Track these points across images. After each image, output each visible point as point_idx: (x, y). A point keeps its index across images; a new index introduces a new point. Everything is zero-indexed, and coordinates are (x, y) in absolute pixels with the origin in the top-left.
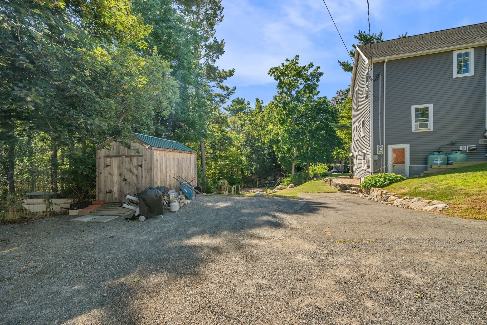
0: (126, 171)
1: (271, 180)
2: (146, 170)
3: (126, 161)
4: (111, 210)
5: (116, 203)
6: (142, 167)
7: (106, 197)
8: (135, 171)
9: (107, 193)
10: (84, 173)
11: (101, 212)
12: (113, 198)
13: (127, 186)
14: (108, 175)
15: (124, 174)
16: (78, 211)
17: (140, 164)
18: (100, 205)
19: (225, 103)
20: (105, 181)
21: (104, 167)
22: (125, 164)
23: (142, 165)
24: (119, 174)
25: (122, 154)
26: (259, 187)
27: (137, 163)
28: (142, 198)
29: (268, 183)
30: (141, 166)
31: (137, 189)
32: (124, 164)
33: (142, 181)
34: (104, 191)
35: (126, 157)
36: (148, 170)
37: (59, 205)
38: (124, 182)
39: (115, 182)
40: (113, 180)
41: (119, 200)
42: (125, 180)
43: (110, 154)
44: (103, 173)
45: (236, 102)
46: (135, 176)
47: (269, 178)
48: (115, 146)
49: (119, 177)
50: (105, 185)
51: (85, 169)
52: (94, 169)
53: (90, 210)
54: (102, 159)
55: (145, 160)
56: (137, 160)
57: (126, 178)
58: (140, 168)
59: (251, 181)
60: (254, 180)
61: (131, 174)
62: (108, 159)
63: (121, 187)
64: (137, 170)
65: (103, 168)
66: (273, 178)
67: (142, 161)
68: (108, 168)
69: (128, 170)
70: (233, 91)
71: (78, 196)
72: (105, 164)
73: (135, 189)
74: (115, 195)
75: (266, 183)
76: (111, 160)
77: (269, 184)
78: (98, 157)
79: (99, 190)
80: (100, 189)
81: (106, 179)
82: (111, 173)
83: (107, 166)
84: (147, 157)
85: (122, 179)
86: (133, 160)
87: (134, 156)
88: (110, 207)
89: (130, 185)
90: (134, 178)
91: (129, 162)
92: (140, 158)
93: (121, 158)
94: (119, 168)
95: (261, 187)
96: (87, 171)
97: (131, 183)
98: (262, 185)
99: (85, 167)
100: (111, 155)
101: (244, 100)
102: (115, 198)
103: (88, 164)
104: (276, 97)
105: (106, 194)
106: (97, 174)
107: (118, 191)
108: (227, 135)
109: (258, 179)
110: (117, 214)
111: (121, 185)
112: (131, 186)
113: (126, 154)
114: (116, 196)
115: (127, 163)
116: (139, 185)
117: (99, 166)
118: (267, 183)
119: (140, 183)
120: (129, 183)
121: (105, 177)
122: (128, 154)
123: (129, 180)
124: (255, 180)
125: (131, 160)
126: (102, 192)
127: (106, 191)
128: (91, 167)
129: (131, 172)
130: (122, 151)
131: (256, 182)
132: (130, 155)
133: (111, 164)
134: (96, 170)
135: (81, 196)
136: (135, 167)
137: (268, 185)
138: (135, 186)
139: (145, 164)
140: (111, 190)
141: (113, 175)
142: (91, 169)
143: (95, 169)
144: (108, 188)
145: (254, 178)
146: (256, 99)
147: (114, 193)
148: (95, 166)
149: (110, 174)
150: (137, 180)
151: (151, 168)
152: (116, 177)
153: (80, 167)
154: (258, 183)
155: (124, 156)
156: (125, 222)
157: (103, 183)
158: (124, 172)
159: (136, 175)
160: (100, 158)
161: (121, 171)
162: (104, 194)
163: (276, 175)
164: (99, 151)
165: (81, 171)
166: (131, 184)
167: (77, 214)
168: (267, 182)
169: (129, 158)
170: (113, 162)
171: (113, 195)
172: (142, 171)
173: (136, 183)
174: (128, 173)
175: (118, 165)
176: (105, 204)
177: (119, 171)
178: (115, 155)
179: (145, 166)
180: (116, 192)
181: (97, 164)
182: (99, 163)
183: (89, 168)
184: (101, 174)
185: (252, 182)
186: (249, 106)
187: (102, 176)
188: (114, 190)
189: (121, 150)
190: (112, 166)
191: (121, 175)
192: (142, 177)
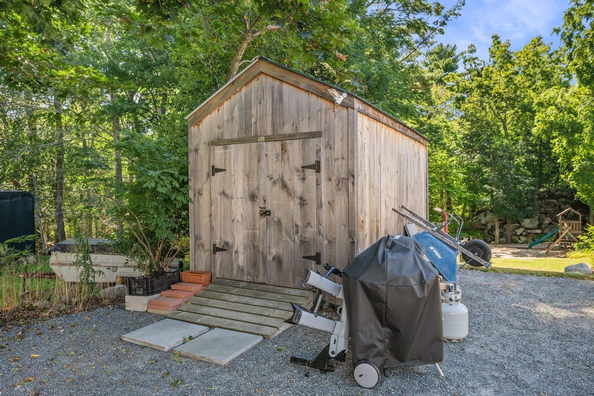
0: (269, 183)
1: (531, 226)
2: (334, 179)
3: (269, 153)
4: (233, 306)
5: (242, 284)
6: (318, 171)
7: (213, 262)
8: (297, 186)
9: (216, 249)
10: (159, 189)
11: (205, 310)
12: (232, 265)
13: (273, 231)
14: (219, 197)
15: (262, 193)
16: (145, 299)
17: (313, 162)
18: (200, 286)
19: (432, 44)
20: (211, 216)
21: (208, 176)
22: (267, 162)
23: (318, 163)
24: (247, 195)
25: (256, 132)
26: (500, 243)
27: (304, 158)
28: (363, 285)
29: (524, 233)
30: (317, 167)
31: (303, 242)
32: (263, 163)
33: (318, 217)
34: (208, 246)
35: (268, 139)
36: (339, 181)
37: (115, 268)
38: (264, 220)
39: (239, 218)
40: (232, 213)
41: (249, 274)
42: (265, 213)
43: (223, 134)
44: (205, 193)
45: (436, 53)
46: (297, 201)
47: (527, 222)
48: (236, 108)
49: (249, 203)
50: (212, 228)
51: (162, 180)
52: (183, 180)
53: (176, 302)
54: (203, 150)
55: (329, 146)
56: (303, 149)
57: (268, 208)
58: (311, 174)
59: (479, 227)
60: (485, 225)
61: (283, 195)
62: (219, 151)
63: (254, 235)
64: (303, 179)
65: (205, 178)
66: (537, 222)
67: (318, 151)
68: (218, 175)
69: (274, 183)
70: (456, 12)
71: (148, 254)
72: (209, 164)
73: (297, 241)
74: (237, 259)
75: (518, 234)
76: (225, 153)
77: (525, 236)
78: (192, 146)
79: (195, 242)
80: (197, 238)
81: (213, 208)
82: (227, 192)
83: (215, 170)
84: (338, 135)
85: (258, 210)
86: (289, 147)
87: (292, 137)
88: (226, 296)
89: (280, 231)
90: (294, 206)
91: (277, 155)
92: (313, 142)
93: (254, 145)
94: (248, 176)
95: (506, 243)
96: (168, 186)
97: (284, 222)
98: (509, 238)
99: (163, 173)
100: (227, 137)
101: (454, 49)
102: (239, 267)
103: (169, 166)
104: (573, 12)
105: (214, 253)
106: (191, 194)
107: (245, 248)
108: (428, 122)
109: (497, 225)
110: (253, 328)
111: (254, 227)
112: (284, 234)
113: (269, 132)
114: (241, 260)
115: (272, 158)
116: (309, 229)
117: (195, 171)
118: (521, 235)
119: (314, 223)
120: (279, 223)
121: (211, 205)
122: (274, 130)
123: (277, 214)
124: (489, 226)
125: (284, 148)
126: (203, 246)
127: (214, 245)
128: (176, 173)
129: (284, 186)
130: (256, 123)
131: (493, 228)
132: (281, 132)
133: (225, 166)
134: (187, 183)
135: (155, 255)
136: (298, 171)
137: (523, 239)
138: (297, 232)
139: (328, 160)
140: (227, 243)
141: (232, 198)
142: (177, 180)
143: (186, 180)
144: (219, 236)
145: (487, 223)
146: (493, 37)
147: (236, 252)
148: (184, 171)
149: (224, 193)
150: (304, 216)
151: (351, 175)
152: (239, 203)
153: (151, 173)
154: (497, 233)
155: (263, 138)
156: (294, 370)
157: (205, 220)
158: (262, 189)
159: (301, 198)
160: (196, 150)
161: (255, 183)
162: (208, 253)
163: (543, 216)
164: (193, 130)
165: (153, 185)
166: (283, 225)
167: (144, 309)
168: (520, 231)
169: (278, 145)
170: (230, 160)
171: (234, 257)
172: (318, 184)
173: (299, 223)
174: (277, 189)
175: (245, 166)
176: (211, 282)
177: (248, 185)
178: (235, 136)
179: (328, 166)
180: (241, 250)
181: (190, 167)
182: (195, 162)
183: (172, 175)
184: (200, 194)
185: (482, 230)
186: (474, 55)
187: (204, 200)
188: (234, 243)
189: (253, 120)
190: (227, 169)
191: (253, 197)
192: (320, 206)
